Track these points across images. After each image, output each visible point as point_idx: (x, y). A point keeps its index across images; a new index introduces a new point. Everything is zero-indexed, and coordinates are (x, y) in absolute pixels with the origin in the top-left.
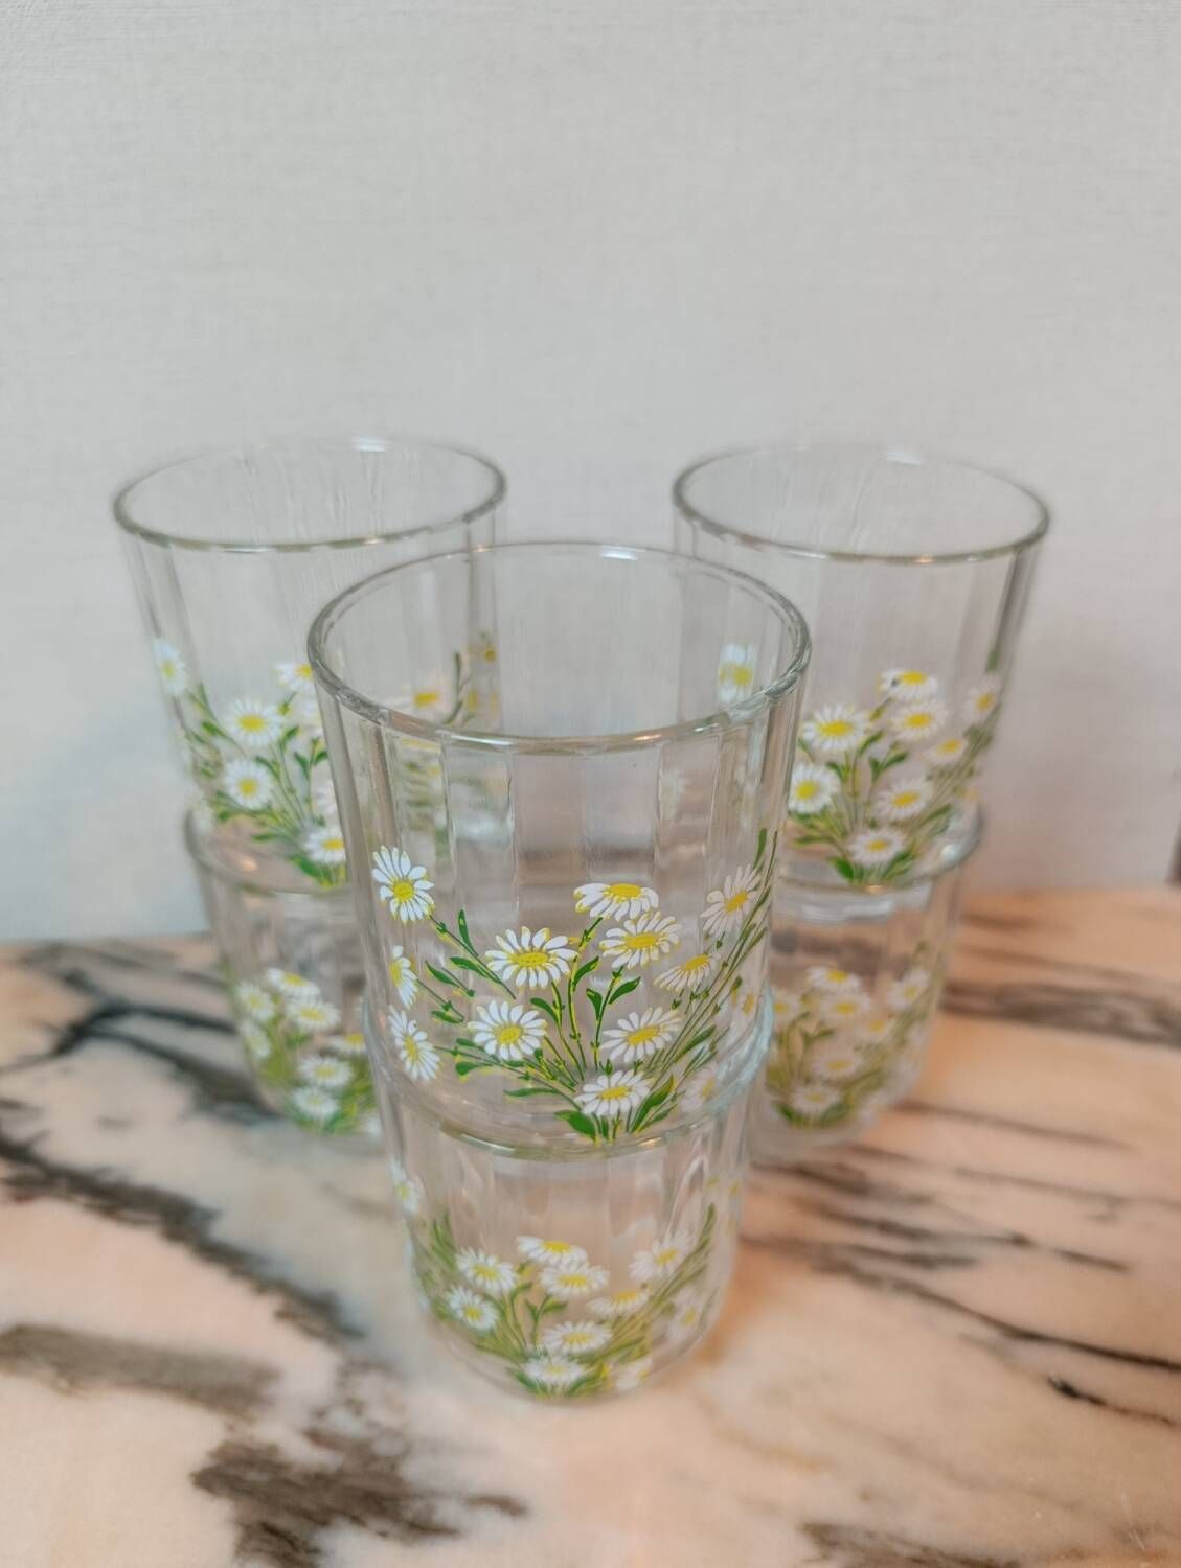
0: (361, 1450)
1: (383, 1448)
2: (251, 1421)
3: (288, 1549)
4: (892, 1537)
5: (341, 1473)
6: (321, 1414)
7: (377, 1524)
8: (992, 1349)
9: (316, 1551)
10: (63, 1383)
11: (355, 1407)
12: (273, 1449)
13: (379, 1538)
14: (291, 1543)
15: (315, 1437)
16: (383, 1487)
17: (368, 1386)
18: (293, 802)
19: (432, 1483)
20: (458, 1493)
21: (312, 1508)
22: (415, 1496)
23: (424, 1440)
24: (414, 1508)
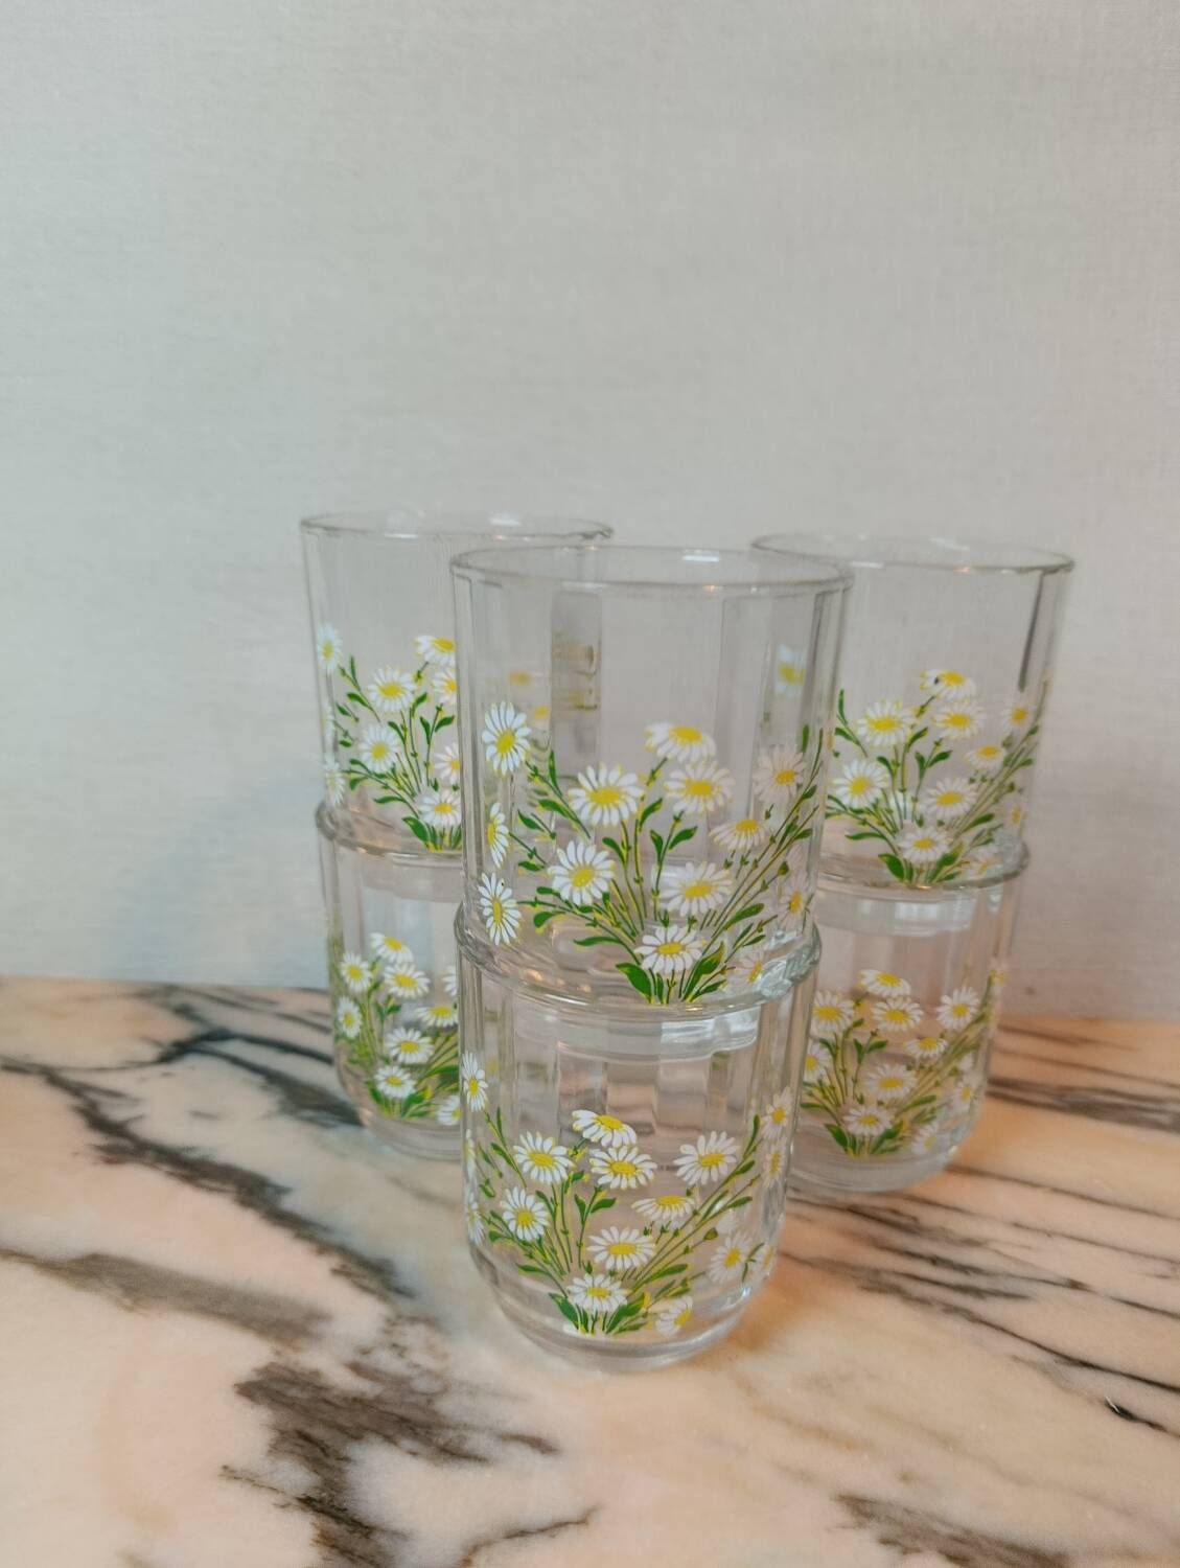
0: (400, 1383)
1: (422, 1385)
2: (297, 1350)
3: (319, 1453)
4: (931, 1516)
5: (378, 1399)
6: (365, 1352)
7: (407, 1443)
8: (1045, 1371)
9: (347, 1459)
10: (128, 1302)
11: (399, 1350)
12: (316, 1373)
13: (408, 1458)
14: (323, 1450)
15: (356, 1368)
16: (419, 1416)
17: (413, 1336)
18: (414, 766)
19: (467, 1419)
20: (491, 1429)
21: (348, 1425)
22: (448, 1427)
23: (462, 1383)
24: (446, 1437)
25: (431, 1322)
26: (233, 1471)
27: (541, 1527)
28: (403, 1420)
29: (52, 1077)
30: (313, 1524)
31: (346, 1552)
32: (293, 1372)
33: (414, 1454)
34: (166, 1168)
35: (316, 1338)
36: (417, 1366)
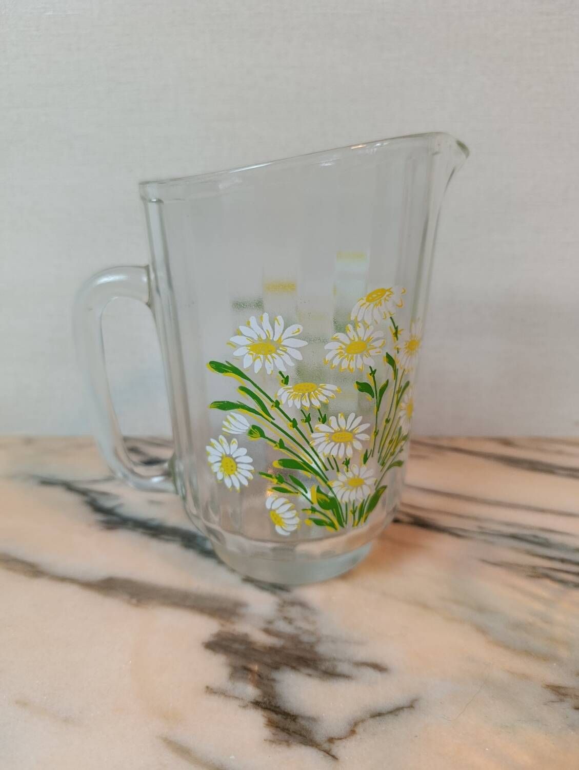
27: (389, 710)
29: (69, 487)
30: (264, 716)
31: (284, 730)
32: (233, 635)
33: (310, 675)
34: (141, 530)
36: (300, 628)
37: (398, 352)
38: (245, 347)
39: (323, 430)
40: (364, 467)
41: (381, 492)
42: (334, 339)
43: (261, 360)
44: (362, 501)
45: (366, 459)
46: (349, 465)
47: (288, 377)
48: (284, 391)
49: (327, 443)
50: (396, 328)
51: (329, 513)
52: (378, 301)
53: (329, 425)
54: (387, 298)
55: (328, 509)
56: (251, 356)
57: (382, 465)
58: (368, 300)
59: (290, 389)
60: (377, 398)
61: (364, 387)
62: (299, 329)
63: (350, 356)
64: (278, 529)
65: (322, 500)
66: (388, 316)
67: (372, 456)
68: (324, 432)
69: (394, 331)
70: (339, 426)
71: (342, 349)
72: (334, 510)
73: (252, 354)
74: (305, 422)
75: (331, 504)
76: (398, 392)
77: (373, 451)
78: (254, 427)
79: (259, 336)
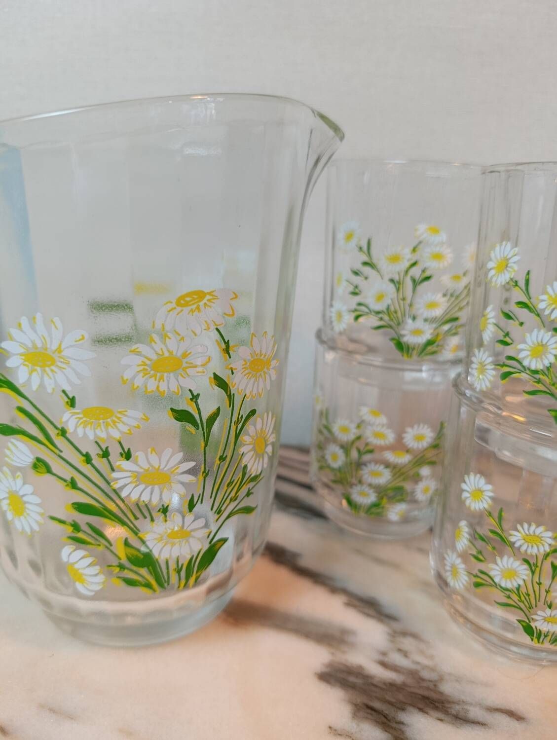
0: (413, 674)
1: (425, 674)
2: (344, 652)
3: (383, 719)
5: (404, 685)
6: (384, 654)
7: (435, 714)
9: (402, 723)
11: (403, 653)
12: (360, 667)
13: (439, 722)
14: (385, 716)
15: (384, 664)
16: (433, 695)
17: (407, 643)
18: (402, 305)
19: (463, 697)
20: (480, 704)
21: (393, 700)
22: (454, 703)
23: (450, 674)
24: (455, 709)
25: (415, 636)
26: (335, 730)
28: (425, 698)
35: (352, 645)
37: (233, 373)
38: (19, 357)
39: (127, 469)
40: (190, 517)
41: (217, 546)
42: (133, 351)
43: (39, 374)
44: (189, 557)
45: (191, 506)
46: (167, 514)
47: (74, 397)
48: (72, 416)
49: (133, 485)
50: (227, 343)
51: (143, 571)
52: (195, 306)
53: (136, 463)
54: (208, 303)
55: (143, 567)
56: (26, 368)
57: (218, 513)
58: (178, 303)
59: (78, 413)
60: (203, 430)
61: (182, 416)
62: (83, 336)
63: (158, 374)
64: (79, 586)
65: (133, 555)
66: (213, 327)
67: (202, 502)
68: (130, 471)
69: (224, 346)
70: (149, 463)
71: (146, 365)
72: (150, 568)
73: (28, 366)
74: (103, 457)
75: (147, 561)
76: (237, 422)
77: (201, 497)
78: (38, 459)
79: (33, 342)
